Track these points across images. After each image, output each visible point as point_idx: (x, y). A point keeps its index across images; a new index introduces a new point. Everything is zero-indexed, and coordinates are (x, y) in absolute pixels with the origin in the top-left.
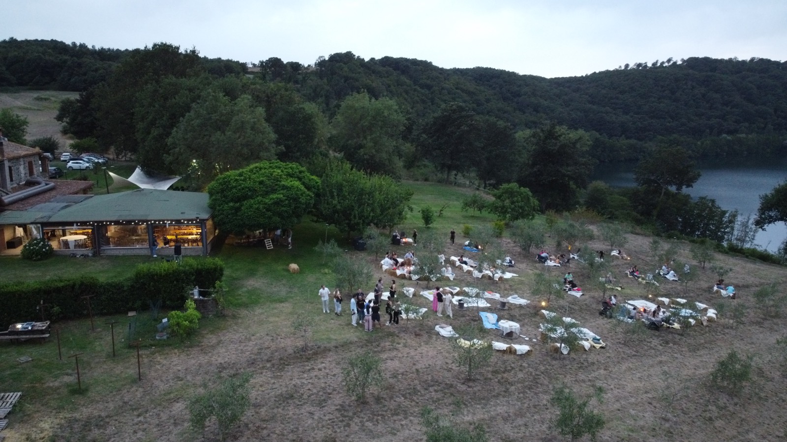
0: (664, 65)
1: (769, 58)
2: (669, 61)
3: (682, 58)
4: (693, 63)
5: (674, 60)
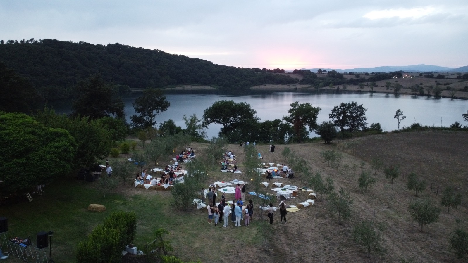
0: (29, 43)
1: (89, 43)
2: (32, 40)
3: (40, 39)
4: (47, 42)
5: (35, 40)
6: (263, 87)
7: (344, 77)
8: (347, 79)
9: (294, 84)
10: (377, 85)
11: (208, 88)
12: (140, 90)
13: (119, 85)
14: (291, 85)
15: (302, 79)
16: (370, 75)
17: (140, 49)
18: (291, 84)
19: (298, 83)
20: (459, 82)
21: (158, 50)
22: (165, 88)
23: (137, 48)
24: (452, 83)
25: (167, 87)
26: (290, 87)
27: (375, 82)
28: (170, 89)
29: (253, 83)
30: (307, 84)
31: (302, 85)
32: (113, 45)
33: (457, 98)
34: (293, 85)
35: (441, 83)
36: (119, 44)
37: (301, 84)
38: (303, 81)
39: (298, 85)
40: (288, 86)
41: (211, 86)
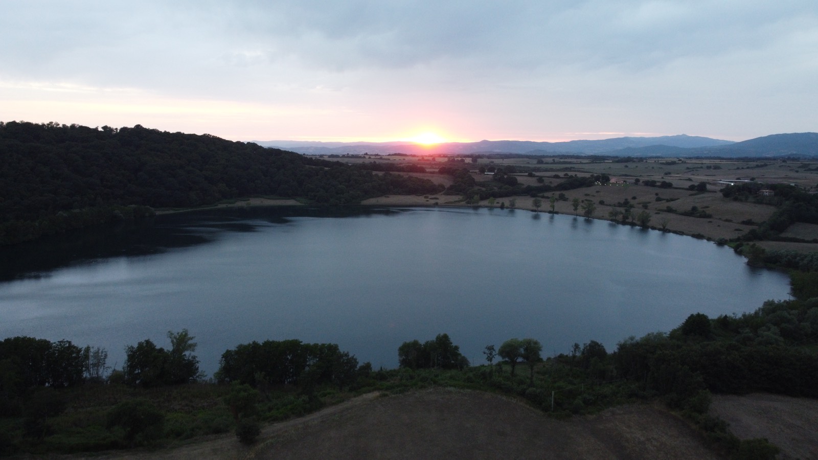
6: (383, 200)
7: (519, 182)
8: (523, 185)
9: (436, 193)
10: (568, 199)
11: (291, 202)
12: (172, 212)
13: (133, 206)
14: (430, 196)
15: (451, 186)
16: (562, 178)
17: (179, 134)
18: (431, 194)
19: (442, 193)
20: (691, 195)
21: (211, 135)
22: (217, 205)
23: (173, 134)
24: (679, 199)
25: (221, 203)
26: (428, 201)
27: (564, 192)
28: (224, 206)
29: (368, 194)
30: (458, 194)
31: (449, 197)
32: (131, 129)
33: (669, 231)
34: (433, 196)
35: (662, 197)
36: (142, 127)
37: (447, 194)
38: (451, 188)
39: (443, 196)
40: (425, 197)
41: (296, 200)
